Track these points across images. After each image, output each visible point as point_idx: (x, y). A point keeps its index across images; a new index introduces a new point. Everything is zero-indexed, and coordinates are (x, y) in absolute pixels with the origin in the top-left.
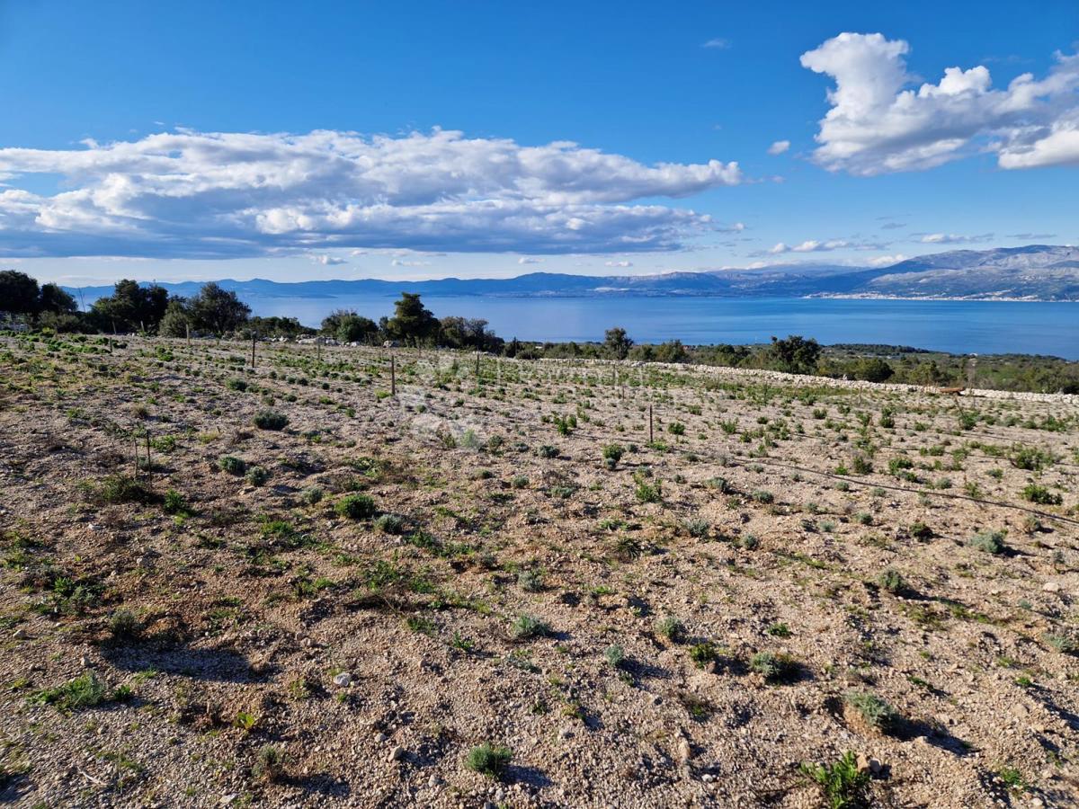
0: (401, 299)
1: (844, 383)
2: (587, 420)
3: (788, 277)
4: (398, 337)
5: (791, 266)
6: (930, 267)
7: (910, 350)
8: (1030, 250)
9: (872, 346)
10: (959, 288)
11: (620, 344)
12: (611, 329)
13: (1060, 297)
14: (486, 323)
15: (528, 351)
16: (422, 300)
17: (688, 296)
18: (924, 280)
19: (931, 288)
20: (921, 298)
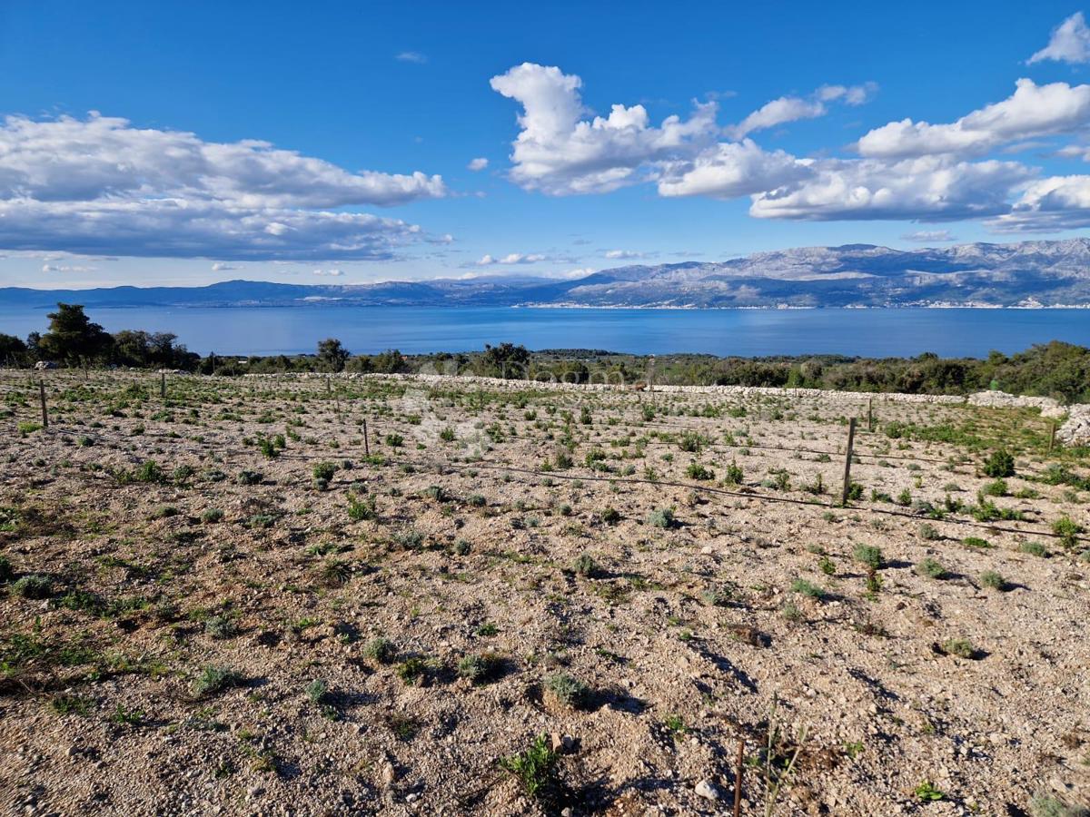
0: (57, 311)
1: (552, 386)
2: (298, 439)
3: (497, 288)
4: (54, 357)
5: (499, 277)
6: (614, 280)
7: (604, 353)
8: (687, 266)
9: (573, 350)
10: (638, 298)
11: (334, 356)
12: (324, 340)
13: (710, 305)
14: (174, 337)
15: (230, 366)
16: (86, 312)
17: (403, 305)
18: (610, 291)
19: (615, 298)
20: (607, 307)
